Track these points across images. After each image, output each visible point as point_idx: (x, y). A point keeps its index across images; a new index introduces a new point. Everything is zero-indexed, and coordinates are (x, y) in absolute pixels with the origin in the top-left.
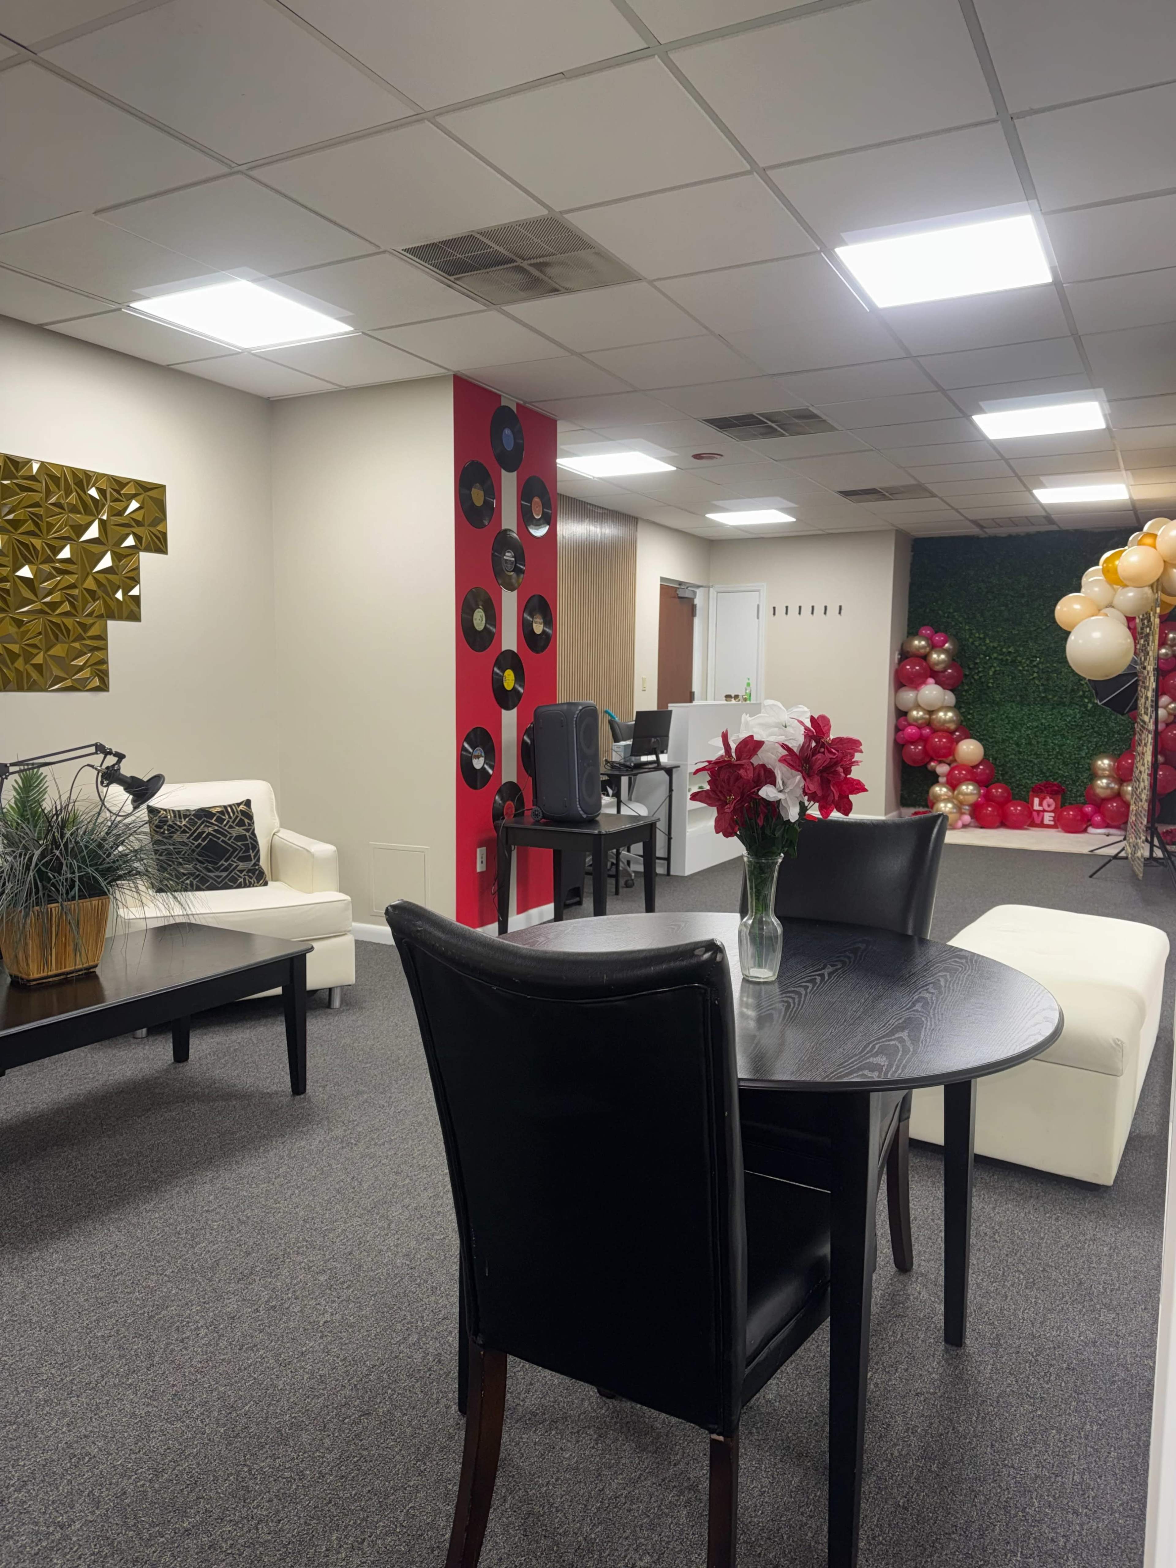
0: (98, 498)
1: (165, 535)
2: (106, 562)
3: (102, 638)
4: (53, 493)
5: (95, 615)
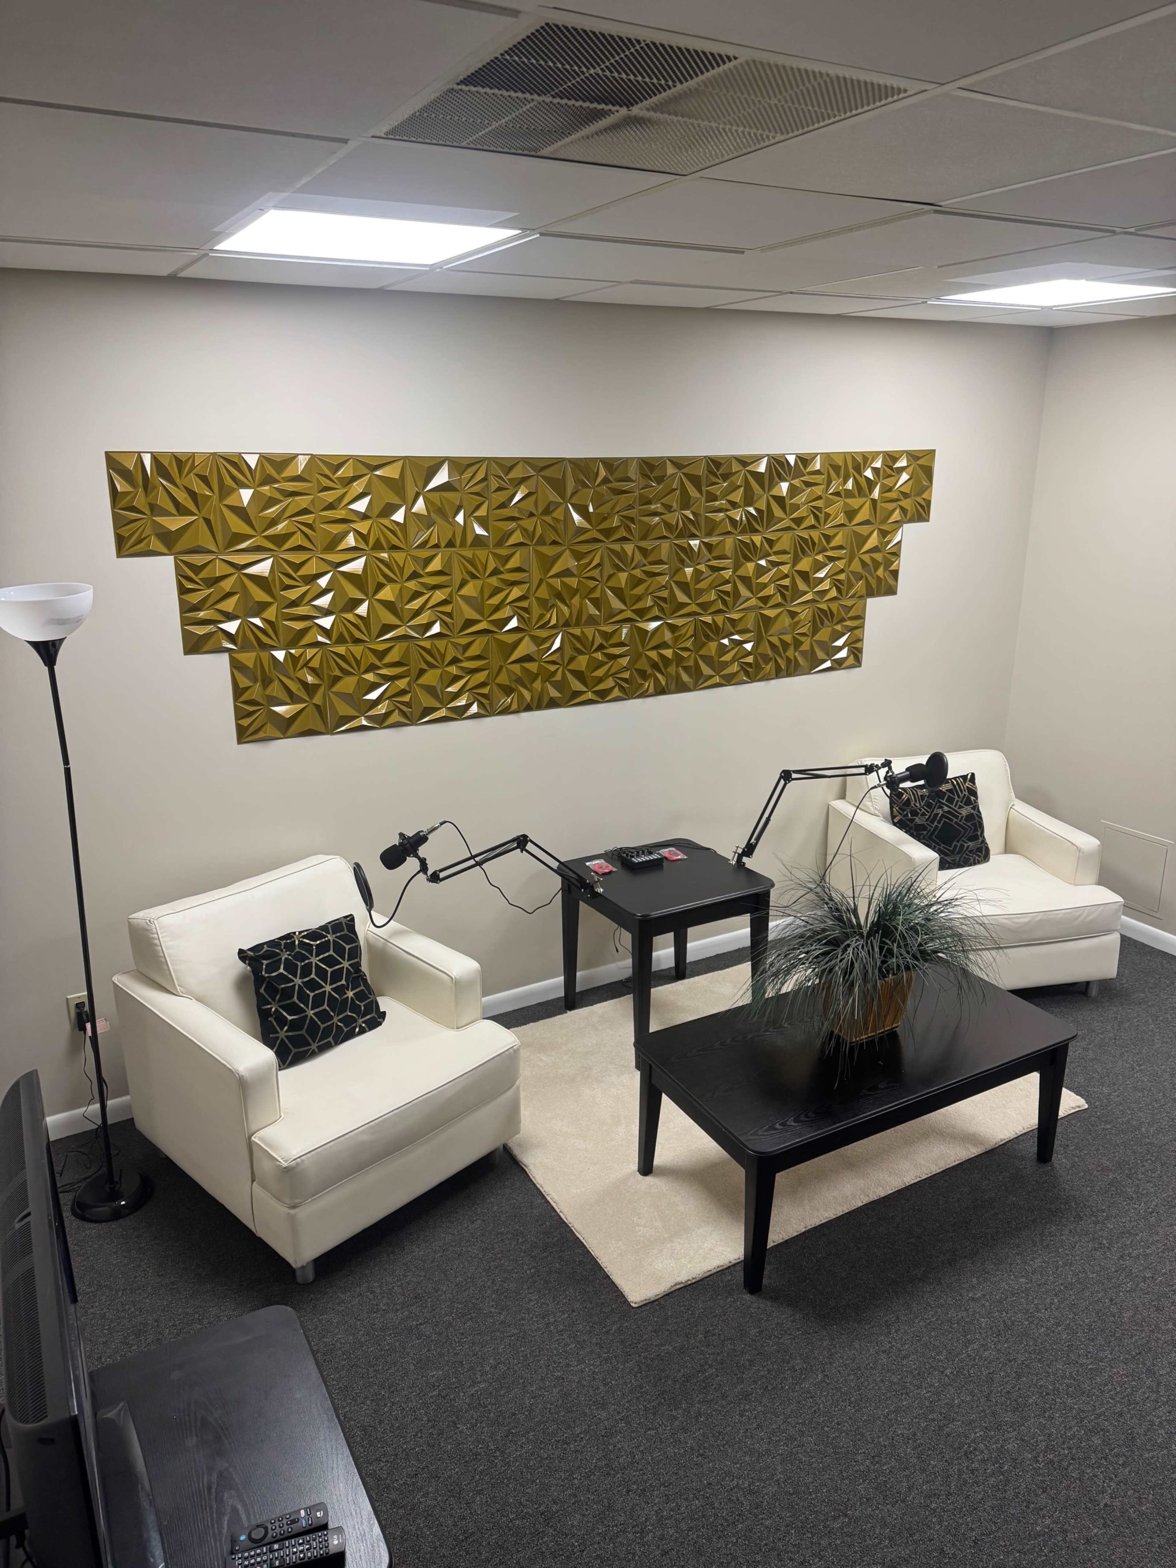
0: (872, 478)
1: (929, 503)
2: (873, 541)
3: (861, 617)
4: (834, 482)
5: (857, 596)
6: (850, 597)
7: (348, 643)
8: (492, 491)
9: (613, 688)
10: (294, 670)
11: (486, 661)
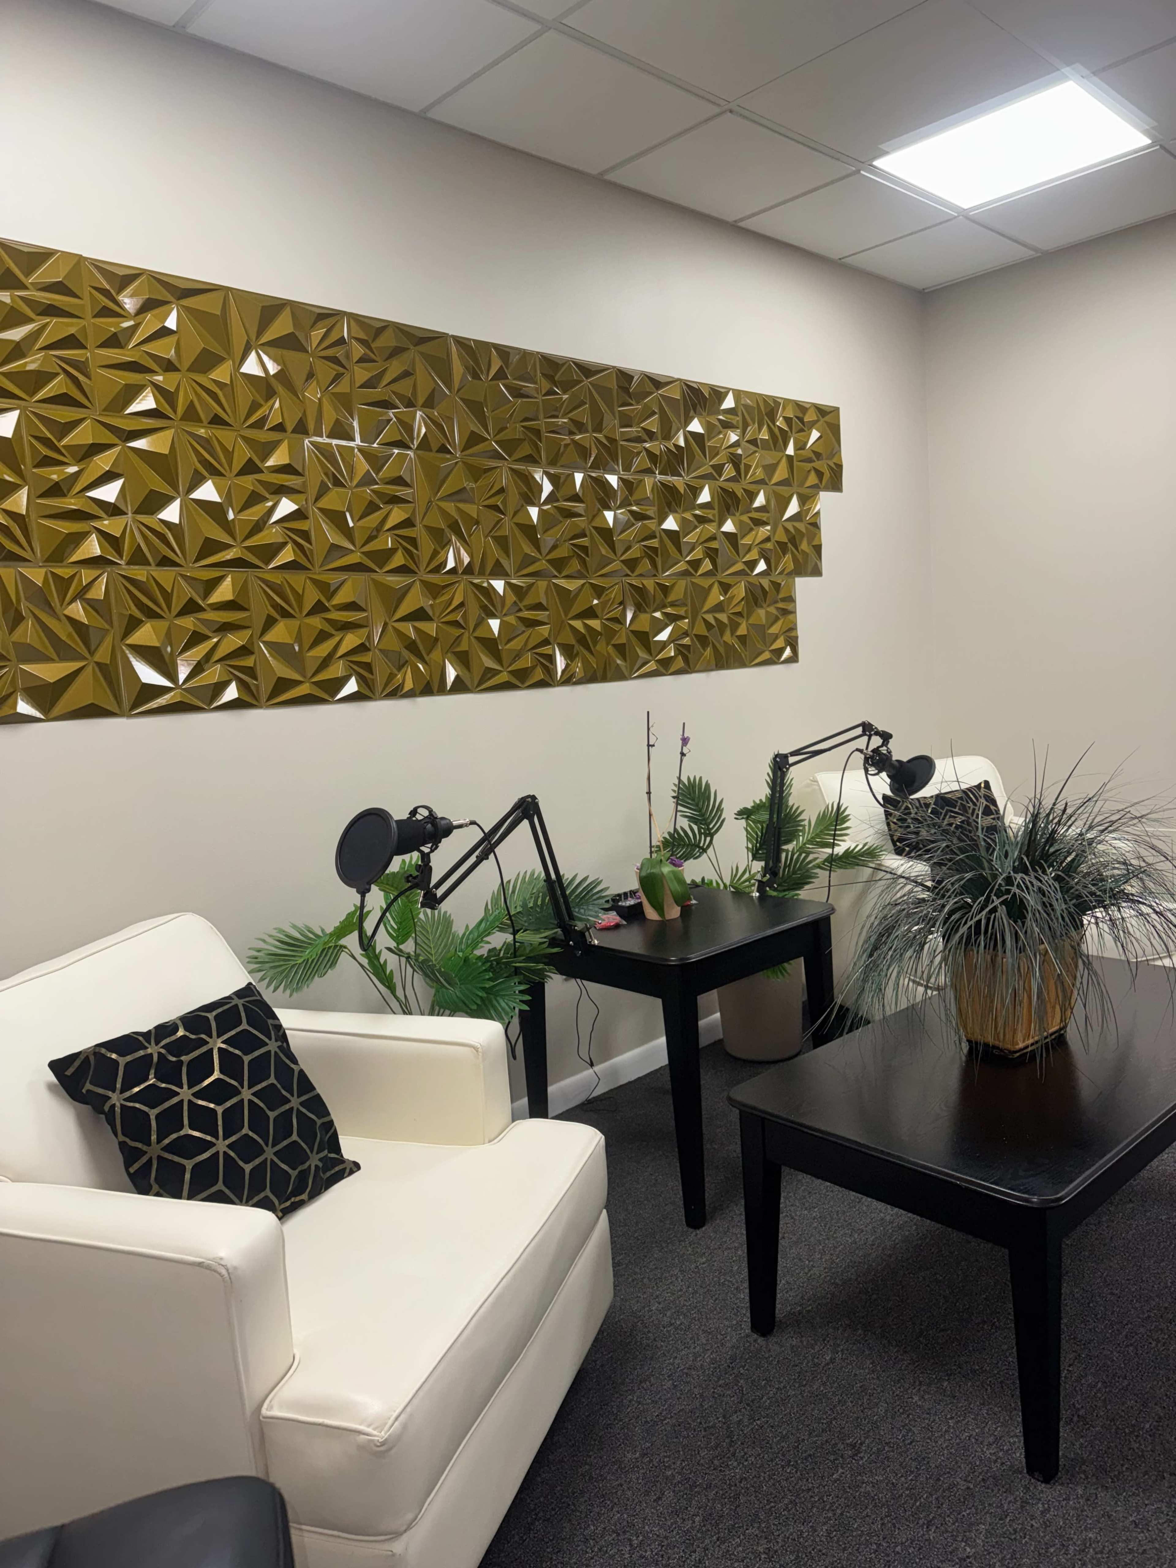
0: (785, 429)
2: (793, 507)
3: (791, 599)
4: (749, 428)
5: (785, 572)
6: (779, 574)
7: (150, 565)
8: (355, 361)
9: (533, 668)
10: (62, 601)
11: (365, 614)
